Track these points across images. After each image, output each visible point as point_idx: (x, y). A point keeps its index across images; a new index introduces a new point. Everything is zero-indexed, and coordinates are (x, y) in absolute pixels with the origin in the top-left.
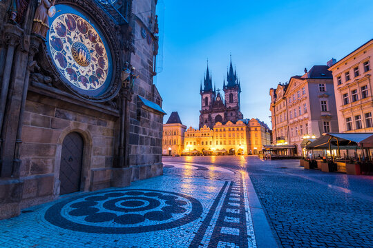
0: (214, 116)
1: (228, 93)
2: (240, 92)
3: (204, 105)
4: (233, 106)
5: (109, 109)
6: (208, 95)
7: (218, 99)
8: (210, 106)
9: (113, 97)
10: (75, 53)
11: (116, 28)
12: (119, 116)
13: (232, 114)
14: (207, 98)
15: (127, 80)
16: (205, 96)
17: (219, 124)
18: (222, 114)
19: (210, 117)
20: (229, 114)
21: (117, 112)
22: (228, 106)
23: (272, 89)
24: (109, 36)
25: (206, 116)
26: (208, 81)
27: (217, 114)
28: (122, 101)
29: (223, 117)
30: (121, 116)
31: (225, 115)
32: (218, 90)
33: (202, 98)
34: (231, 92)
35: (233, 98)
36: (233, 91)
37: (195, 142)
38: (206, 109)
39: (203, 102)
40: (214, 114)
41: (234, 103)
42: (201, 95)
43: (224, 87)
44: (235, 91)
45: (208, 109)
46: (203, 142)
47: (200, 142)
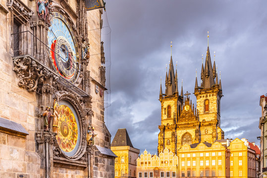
0: (180, 133)
1: (203, 99)
2: (221, 97)
3: (165, 117)
4: (209, 118)
5: (82, 163)
6: (172, 103)
7: (187, 108)
8: (174, 120)
9: (83, 154)
10: (62, 129)
11: (81, 100)
12: (86, 166)
14: (169, 107)
16: (166, 104)
17: (186, 147)
18: (192, 132)
19: (174, 135)
20: (203, 131)
21: (85, 163)
22: (201, 119)
23: (262, 97)
24: (78, 110)
25: (168, 134)
26: (172, 79)
27: (184, 131)
28: (88, 155)
29: (193, 136)
30: (88, 166)
32: (188, 94)
33: (162, 107)
34: (207, 96)
35: (210, 106)
36: (210, 96)
37: (151, 173)
38: (168, 124)
39: (164, 112)
40: (180, 131)
41: (211, 115)
42: (161, 102)
43: (195, 89)
44: (213, 95)
45: (171, 122)
46: (162, 173)
47: (159, 172)
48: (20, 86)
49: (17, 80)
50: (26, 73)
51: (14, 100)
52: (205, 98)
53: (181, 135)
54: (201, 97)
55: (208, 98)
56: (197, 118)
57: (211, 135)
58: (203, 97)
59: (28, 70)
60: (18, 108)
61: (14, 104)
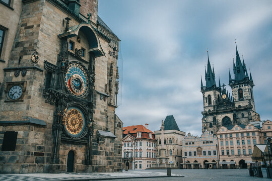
0: (220, 118)
1: (237, 89)
2: (252, 86)
3: (207, 105)
4: (244, 104)
5: (84, 141)
6: (211, 93)
7: (224, 97)
8: (214, 106)
9: (85, 136)
10: (72, 122)
12: (87, 143)
13: (243, 115)
14: (209, 96)
15: (91, 127)
16: (207, 94)
18: (230, 116)
19: (214, 119)
20: (240, 115)
22: (237, 105)
25: (210, 119)
26: (210, 75)
27: (224, 116)
28: (89, 136)
29: (232, 119)
31: (235, 116)
32: (224, 86)
33: (204, 96)
34: (240, 87)
35: (243, 94)
36: (242, 86)
37: (195, 152)
38: (209, 110)
39: (205, 101)
40: (220, 116)
41: (245, 101)
42: (203, 92)
43: (230, 81)
44: (245, 86)
45: (212, 109)
46: (204, 152)
47: (201, 151)
48: (46, 102)
49: (44, 100)
50: (49, 96)
51: (42, 109)
52: (238, 88)
53: (221, 119)
54: (235, 87)
55: (241, 88)
56: (233, 104)
57: (247, 118)
58: (237, 87)
59: (50, 95)
60: (44, 113)
61: (41, 111)
